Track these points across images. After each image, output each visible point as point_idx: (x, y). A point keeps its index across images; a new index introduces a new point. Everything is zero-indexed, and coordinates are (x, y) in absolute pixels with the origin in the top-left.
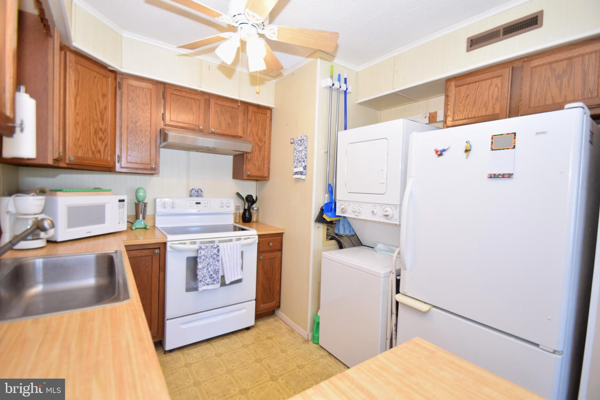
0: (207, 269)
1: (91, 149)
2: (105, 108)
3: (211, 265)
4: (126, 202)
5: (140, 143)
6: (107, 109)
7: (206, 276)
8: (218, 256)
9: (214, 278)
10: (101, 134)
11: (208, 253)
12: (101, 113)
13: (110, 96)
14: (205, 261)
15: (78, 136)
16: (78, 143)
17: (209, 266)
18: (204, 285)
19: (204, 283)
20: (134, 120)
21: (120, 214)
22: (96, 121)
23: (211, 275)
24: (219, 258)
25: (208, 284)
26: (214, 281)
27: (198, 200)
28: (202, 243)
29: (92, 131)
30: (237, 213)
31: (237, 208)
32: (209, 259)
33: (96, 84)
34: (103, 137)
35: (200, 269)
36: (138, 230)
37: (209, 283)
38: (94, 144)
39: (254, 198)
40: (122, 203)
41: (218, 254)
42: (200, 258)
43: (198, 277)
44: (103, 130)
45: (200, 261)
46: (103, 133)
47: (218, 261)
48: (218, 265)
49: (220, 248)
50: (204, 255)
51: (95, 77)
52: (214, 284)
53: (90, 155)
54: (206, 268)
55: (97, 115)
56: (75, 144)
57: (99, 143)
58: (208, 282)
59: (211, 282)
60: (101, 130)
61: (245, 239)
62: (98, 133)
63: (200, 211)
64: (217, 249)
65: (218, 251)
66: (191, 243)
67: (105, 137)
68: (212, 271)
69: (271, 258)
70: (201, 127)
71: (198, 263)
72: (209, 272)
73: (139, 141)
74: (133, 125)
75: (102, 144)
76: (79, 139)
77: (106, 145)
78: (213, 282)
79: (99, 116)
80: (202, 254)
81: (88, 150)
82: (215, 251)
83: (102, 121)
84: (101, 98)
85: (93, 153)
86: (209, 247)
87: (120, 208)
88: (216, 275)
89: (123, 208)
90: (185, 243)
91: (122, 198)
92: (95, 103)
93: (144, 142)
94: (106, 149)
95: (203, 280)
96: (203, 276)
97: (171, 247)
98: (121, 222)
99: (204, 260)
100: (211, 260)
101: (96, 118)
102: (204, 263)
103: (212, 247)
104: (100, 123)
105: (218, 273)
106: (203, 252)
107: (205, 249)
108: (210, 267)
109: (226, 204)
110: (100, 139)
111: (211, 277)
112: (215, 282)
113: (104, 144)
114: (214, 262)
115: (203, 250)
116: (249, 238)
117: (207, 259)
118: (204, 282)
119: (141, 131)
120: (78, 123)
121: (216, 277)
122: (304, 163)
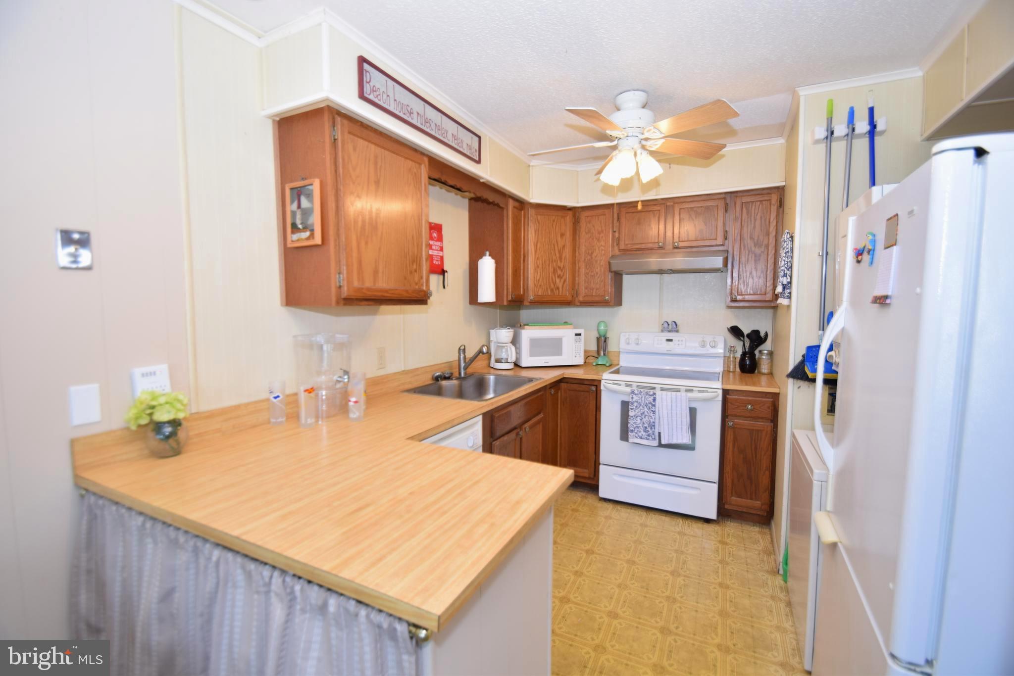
0: (641, 420)
1: (550, 286)
2: (564, 246)
3: (646, 416)
4: (582, 336)
5: (595, 275)
6: (566, 247)
7: (640, 427)
8: (654, 406)
9: (649, 433)
10: (559, 272)
11: (642, 400)
12: (559, 252)
13: (568, 234)
14: (639, 410)
15: (538, 277)
16: (538, 283)
17: (643, 417)
18: (637, 437)
19: (637, 435)
20: (590, 252)
21: (577, 348)
22: (555, 261)
23: (646, 428)
24: (655, 408)
25: (641, 438)
26: (649, 435)
27: (670, 335)
28: (638, 387)
29: (551, 270)
30: (730, 357)
31: (732, 349)
32: (643, 407)
33: (554, 227)
34: (562, 274)
35: (632, 417)
36: (599, 366)
37: (643, 437)
38: (553, 282)
39: (762, 334)
40: (578, 337)
41: (654, 403)
42: (632, 403)
43: (629, 425)
44: (562, 268)
45: (632, 408)
46: (562, 271)
47: (654, 412)
48: (653, 417)
49: (657, 397)
50: (637, 402)
51: (554, 221)
52: (648, 439)
53: (549, 293)
54: (639, 418)
55: (555, 255)
56: (535, 285)
57: (558, 280)
58: (642, 435)
59: (646, 436)
60: (559, 268)
61: (700, 391)
62: (557, 271)
63: (670, 351)
64: (652, 397)
65: (654, 400)
66: (627, 385)
67: (564, 273)
68: (647, 423)
69: (753, 430)
70: (661, 244)
71: (630, 410)
72: (644, 423)
73: (595, 273)
74: (589, 257)
75: (560, 281)
76: (539, 280)
77: (565, 281)
78: (648, 437)
79: (558, 255)
80: (634, 400)
81: (547, 288)
82: (651, 399)
83: (561, 258)
84: (559, 239)
85: (552, 290)
86: (643, 393)
87: (577, 342)
88: (651, 429)
89: (579, 342)
90: (619, 385)
91: (578, 331)
92: (554, 245)
93: (599, 273)
94: (565, 285)
95: (636, 431)
96: (635, 426)
97: (604, 385)
98: (578, 355)
99: (637, 407)
100: (646, 409)
101: (554, 258)
102: (637, 411)
103: (647, 393)
104: (559, 262)
105: (653, 428)
106: (635, 398)
107: (638, 394)
108: (645, 417)
109: (710, 342)
110: (559, 276)
111: (645, 430)
112: (650, 438)
113: (562, 280)
114: (649, 412)
115: (636, 395)
116: (703, 392)
117: (641, 407)
118: (636, 433)
119: (596, 261)
120: (538, 267)
121: (651, 432)
122: (785, 278)
